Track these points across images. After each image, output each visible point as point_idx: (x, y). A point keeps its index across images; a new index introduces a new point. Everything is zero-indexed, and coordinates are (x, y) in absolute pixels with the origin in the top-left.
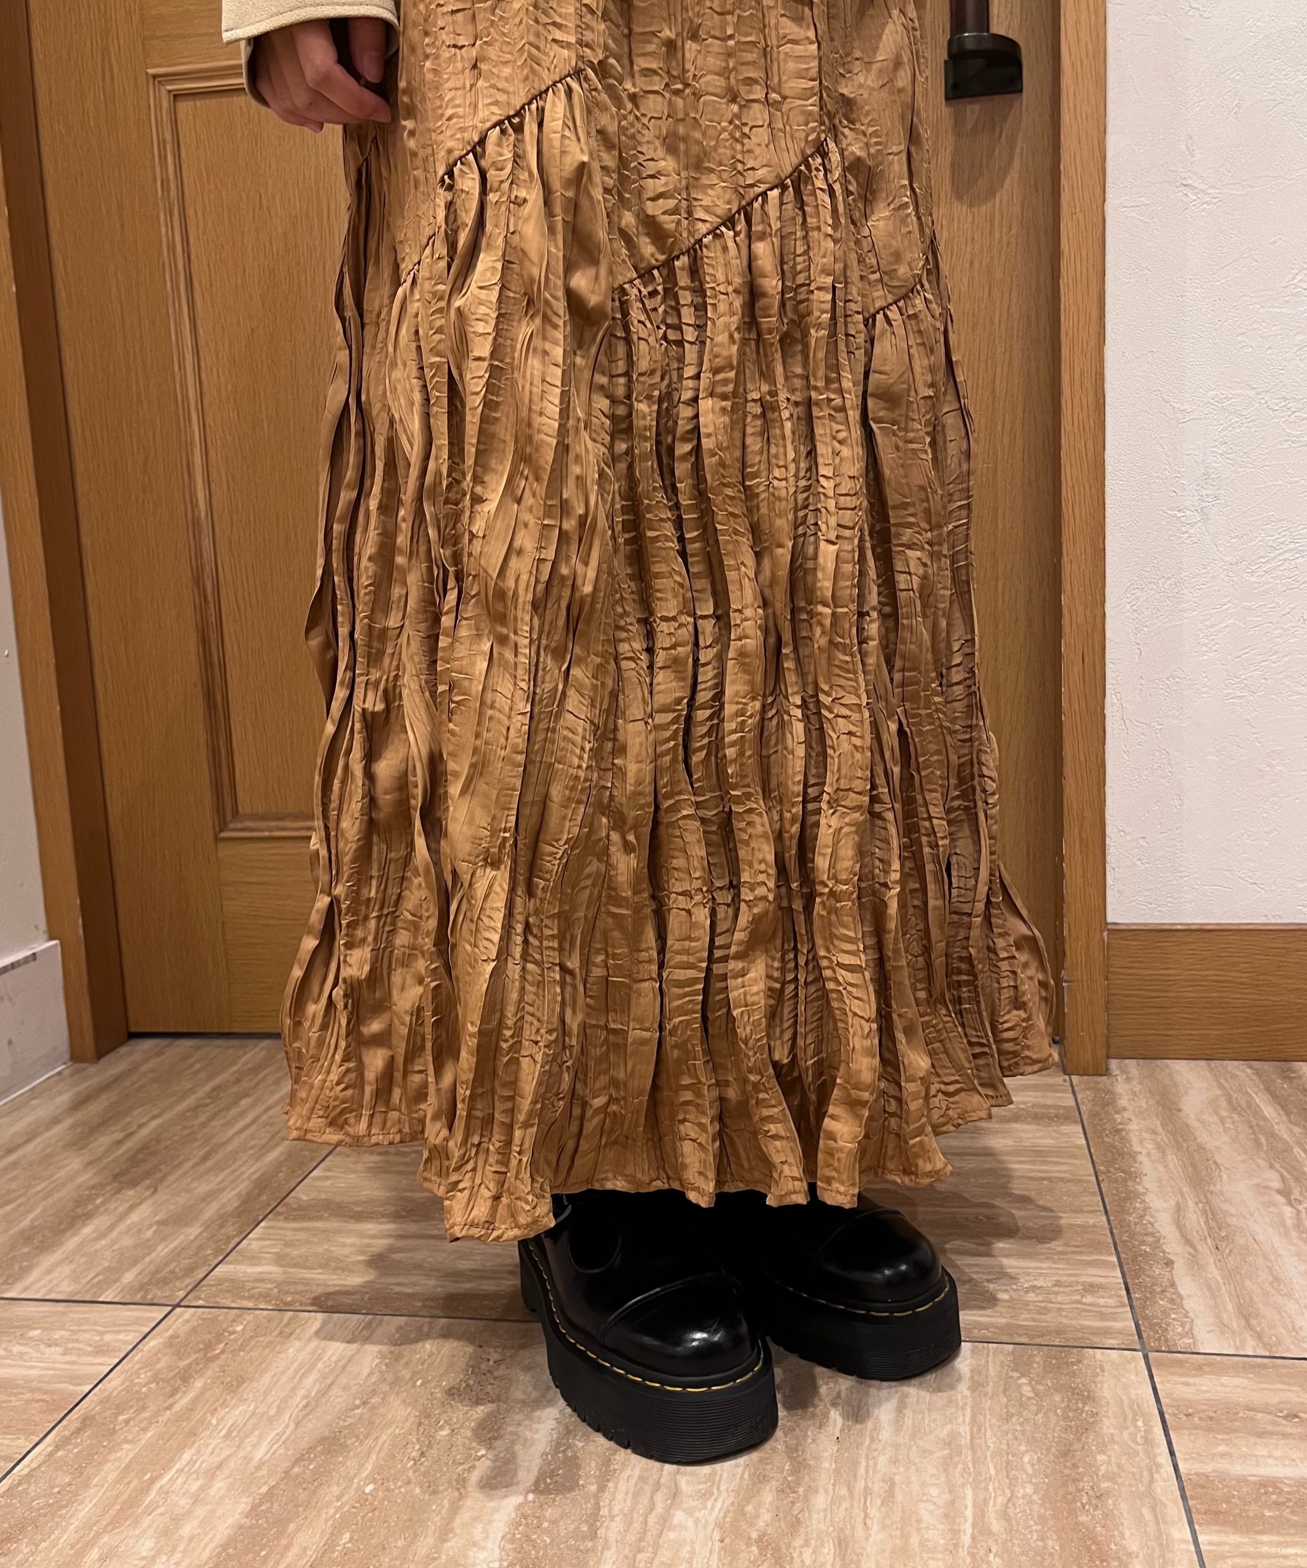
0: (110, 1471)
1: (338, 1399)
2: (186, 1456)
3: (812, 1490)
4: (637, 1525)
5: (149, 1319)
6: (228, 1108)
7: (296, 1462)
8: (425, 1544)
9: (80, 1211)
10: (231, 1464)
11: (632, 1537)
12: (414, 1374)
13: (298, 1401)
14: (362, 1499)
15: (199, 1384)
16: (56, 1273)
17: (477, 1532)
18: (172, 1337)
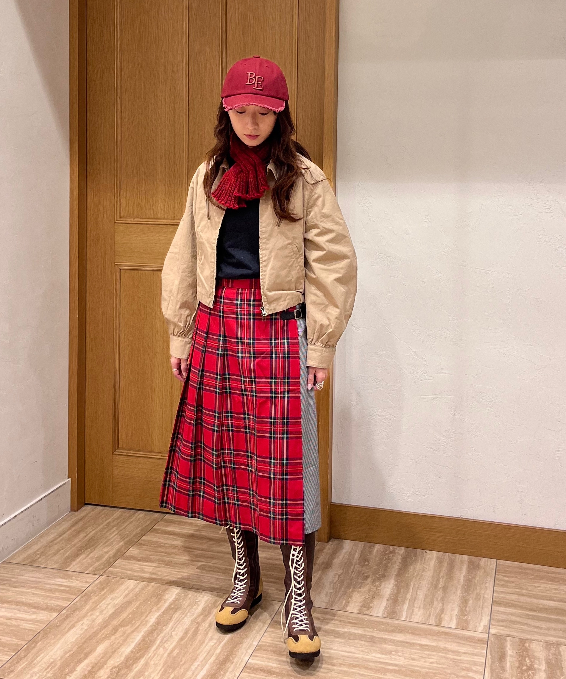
0: (90, 603)
1: (131, 595)
2: (104, 601)
3: (209, 617)
4: (178, 619)
5: (94, 578)
6: (111, 529)
7: (123, 604)
8: (143, 618)
9: (79, 553)
10: (111, 604)
11: (177, 620)
12: (146, 593)
13: (124, 594)
14: (134, 611)
15: (106, 590)
16: (76, 566)
17: (152, 617)
18: (100, 581)
